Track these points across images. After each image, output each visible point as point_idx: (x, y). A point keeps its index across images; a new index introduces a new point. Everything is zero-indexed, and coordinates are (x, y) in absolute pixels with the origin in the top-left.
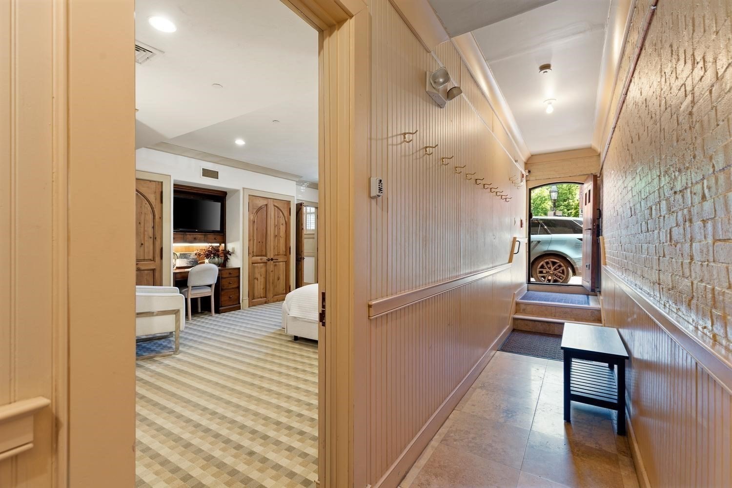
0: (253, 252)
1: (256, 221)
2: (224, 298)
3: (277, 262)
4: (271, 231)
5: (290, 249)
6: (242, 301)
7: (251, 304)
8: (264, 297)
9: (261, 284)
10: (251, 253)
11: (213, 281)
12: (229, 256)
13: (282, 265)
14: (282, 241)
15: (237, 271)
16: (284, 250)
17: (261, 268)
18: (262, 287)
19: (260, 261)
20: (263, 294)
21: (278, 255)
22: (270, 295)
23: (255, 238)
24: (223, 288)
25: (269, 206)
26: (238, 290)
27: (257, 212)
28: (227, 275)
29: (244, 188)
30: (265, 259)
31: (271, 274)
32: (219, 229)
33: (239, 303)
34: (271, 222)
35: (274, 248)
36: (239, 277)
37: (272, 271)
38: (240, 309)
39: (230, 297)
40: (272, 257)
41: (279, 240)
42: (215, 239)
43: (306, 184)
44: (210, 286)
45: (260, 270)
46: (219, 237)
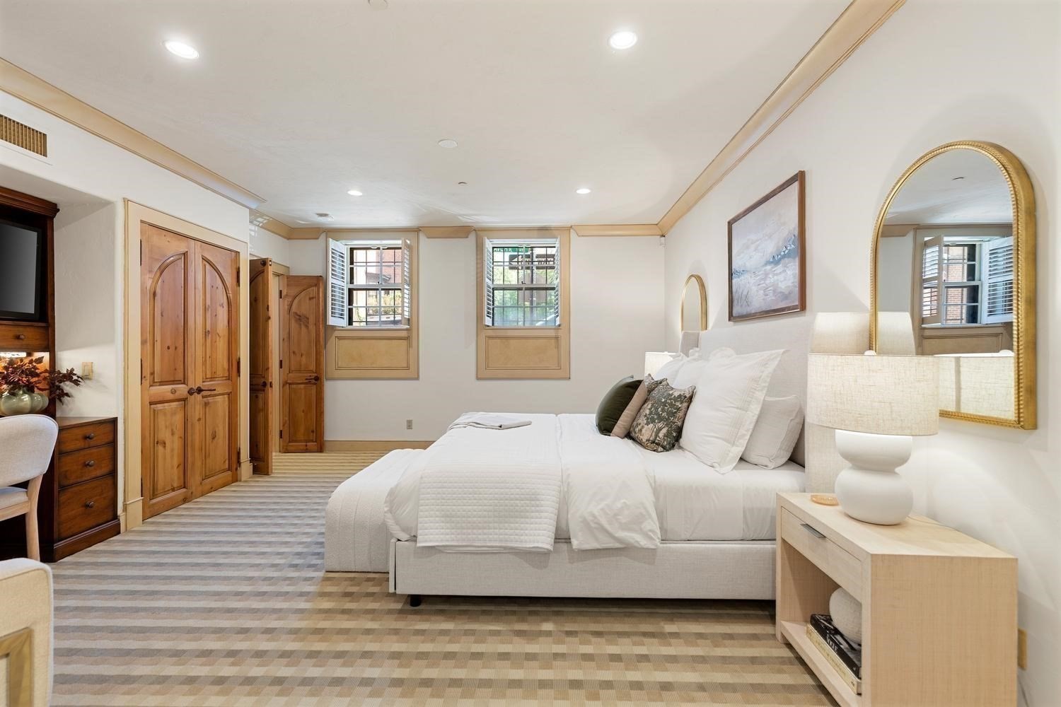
0: (152, 374)
1: (158, 291)
2: (67, 512)
3: (209, 396)
4: (196, 320)
5: (239, 363)
6: (125, 509)
7: (150, 512)
8: (180, 488)
9: (172, 457)
10: (149, 377)
11: (36, 467)
12: (67, 387)
13: (221, 403)
14: (222, 345)
15: (109, 427)
16: (226, 366)
17: (174, 413)
18: (176, 463)
19: (171, 396)
20: (179, 478)
21: (212, 379)
22: (195, 479)
23: (158, 337)
24: (66, 482)
25: (191, 256)
26: (110, 481)
27: (162, 270)
28: (80, 444)
29: (126, 201)
30: (182, 389)
31: (198, 427)
32: (30, 308)
33: (115, 517)
34: (196, 299)
35: (204, 363)
36: (113, 444)
37: (199, 420)
38: (119, 533)
39: (87, 506)
40: (199, 384)
41: (213, 342)
42: (18, 338)
43: (259, 219)
44: (24, 485)
45: (171, 417)
46: (30, 333)
